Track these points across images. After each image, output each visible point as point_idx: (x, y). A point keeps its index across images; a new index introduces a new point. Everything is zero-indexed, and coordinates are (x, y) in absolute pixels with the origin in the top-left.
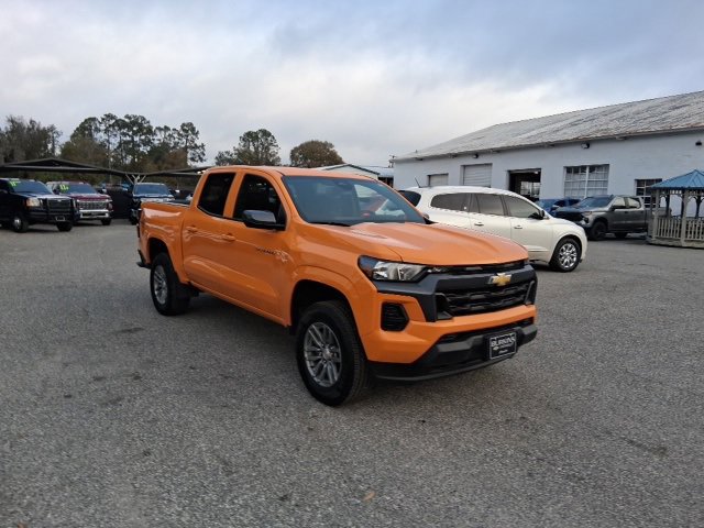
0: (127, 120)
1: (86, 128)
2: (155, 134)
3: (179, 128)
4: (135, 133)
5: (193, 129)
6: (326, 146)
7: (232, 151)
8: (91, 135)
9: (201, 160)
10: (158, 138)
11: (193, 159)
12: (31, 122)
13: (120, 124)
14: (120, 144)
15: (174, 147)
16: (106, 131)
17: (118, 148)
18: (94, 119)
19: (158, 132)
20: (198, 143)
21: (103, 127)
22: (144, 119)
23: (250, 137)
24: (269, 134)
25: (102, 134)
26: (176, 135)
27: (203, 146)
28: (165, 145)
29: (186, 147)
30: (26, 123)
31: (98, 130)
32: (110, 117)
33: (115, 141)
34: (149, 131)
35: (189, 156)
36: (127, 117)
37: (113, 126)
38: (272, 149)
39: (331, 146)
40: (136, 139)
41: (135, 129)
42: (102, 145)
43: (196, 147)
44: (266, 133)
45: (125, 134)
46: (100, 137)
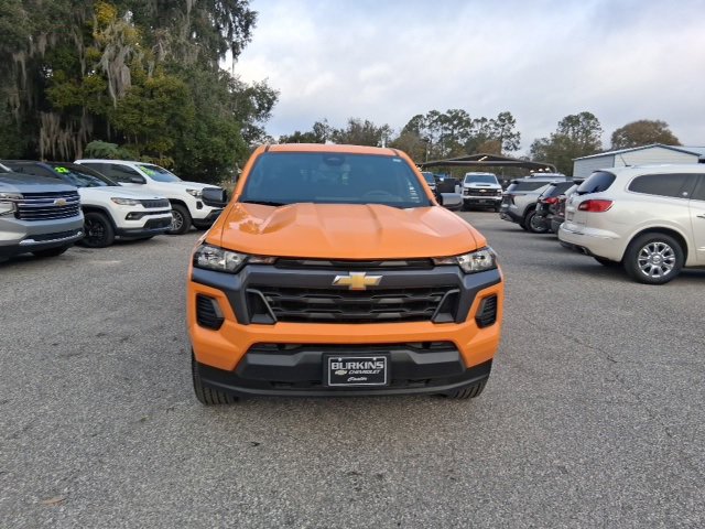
0: (448, 115)
1: (413, 126)
2: (472, 126)
3: (496, 118)
4: (455, 127)
5: (510, 118)
6: (656, 125)
7: (549, 138)
8: (417, 131)
9: (516, 148)
10: (475, 130)
11: (507, 148)
12: (367, 122)
13: (443, 119)
14: (441, 138)
15: (489, 138)
16: (430, 126)
17: (441, 140)
18: (420, 117)
19: (475, 124)
20: (514, 131)
21: (428, 123)
22: (464, 113)
23: (570, 121)
24: (592, 117)
25: (426, 129)
26: (492, 126)
27: (518, 134)
28: (481, 137)
29: (502, 137)
30: (363, 124)
31: (423, 126)
32: (434, 113)
33: (437, 135)
34: (468, 123)
35: (504, 145)
36: (449, 112)
37: (436, 121)
38: (594, 133)
39: (664, 125)
40: (456, 132)
41: (455, 123)
42: (426, 140)
43: (512, 136)
44: (588, 116)
45: (446, 129)
46: (424, 132)
